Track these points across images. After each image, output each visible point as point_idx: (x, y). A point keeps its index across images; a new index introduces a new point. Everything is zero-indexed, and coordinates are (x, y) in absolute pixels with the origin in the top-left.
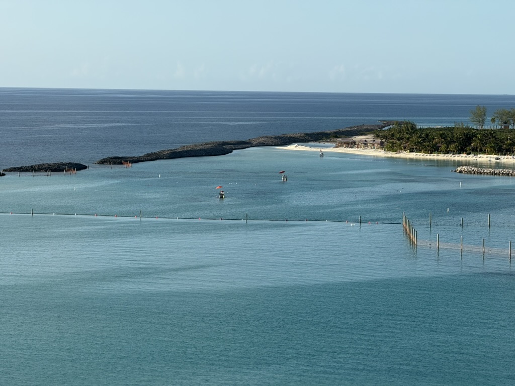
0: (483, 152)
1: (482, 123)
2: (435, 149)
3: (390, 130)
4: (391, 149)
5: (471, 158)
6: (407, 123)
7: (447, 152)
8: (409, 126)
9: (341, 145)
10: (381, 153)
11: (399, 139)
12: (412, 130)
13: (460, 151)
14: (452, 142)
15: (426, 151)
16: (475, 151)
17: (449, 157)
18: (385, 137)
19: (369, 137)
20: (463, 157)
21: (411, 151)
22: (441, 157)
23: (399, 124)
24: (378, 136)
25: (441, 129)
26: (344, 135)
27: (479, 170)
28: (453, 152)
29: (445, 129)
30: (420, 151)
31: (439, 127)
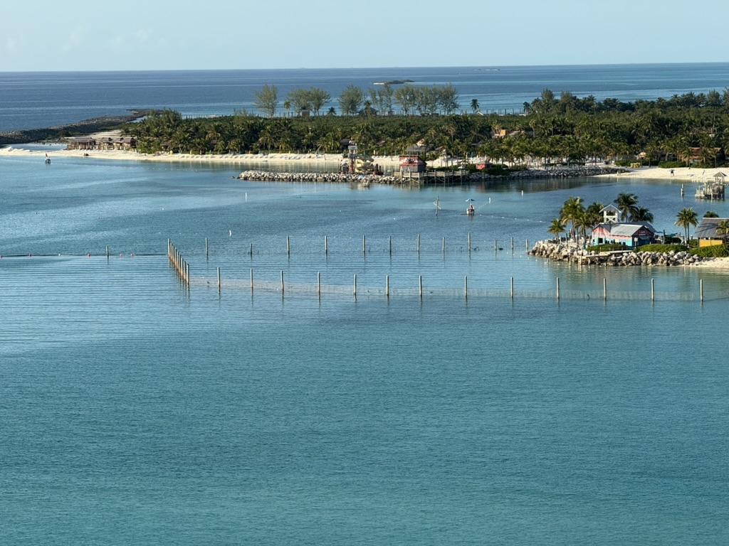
0: (275, 149)
1: (272, 108)
2: (208, 148)
3: (144, 122)
4: (148, 149)
5: (259, 159)
6: (168, 113)
7: (225, 152)
8: (171, 116)
9: (75, 146)
10: (133, 156)
11: (157, 135)
12: (176, 121)
13: (244, 149)
14: (232, 137)
15: (196, 152)
16: (264, 148)
17: (229, 159)
18: (138, 133)
19: (115, 134)
20: (248, 159)
21: (176, 152)
22: (218, 159)
23: (157, 113)
24: (127, 132)
25: (215, 120)
26: (79, 132)
27: (270, 175)
28: (235, 152)
29: (221, 119)
30: (188, 151)
31: (212, 116)
